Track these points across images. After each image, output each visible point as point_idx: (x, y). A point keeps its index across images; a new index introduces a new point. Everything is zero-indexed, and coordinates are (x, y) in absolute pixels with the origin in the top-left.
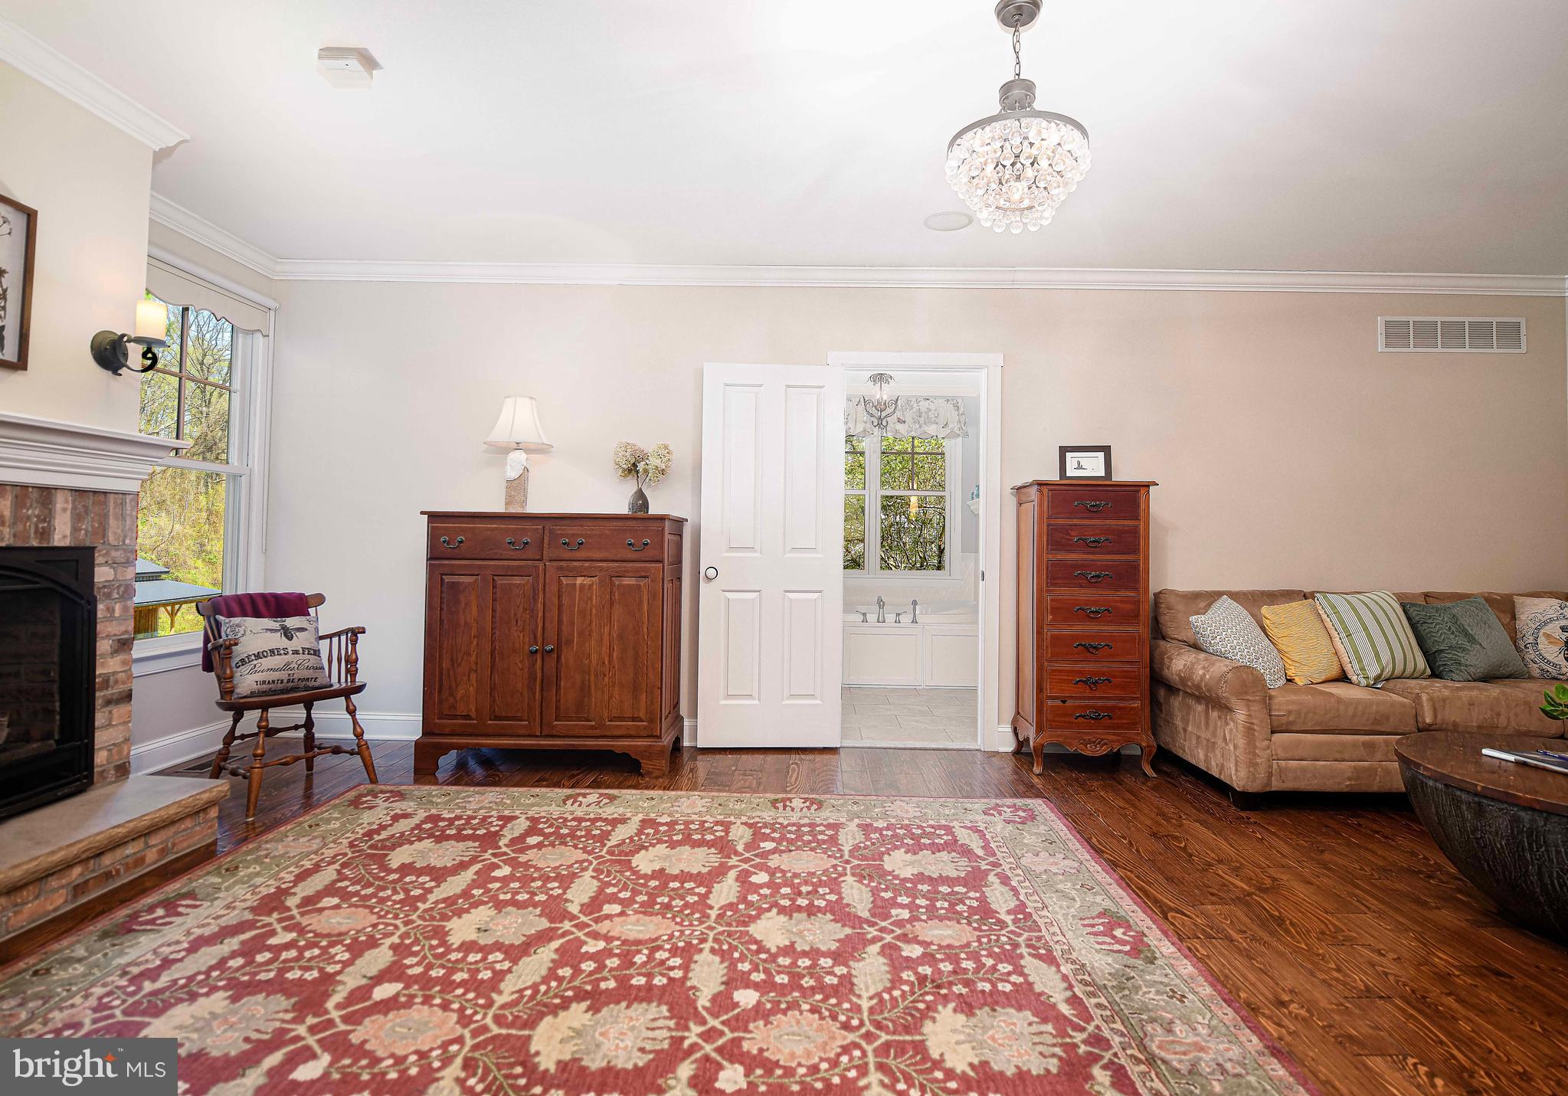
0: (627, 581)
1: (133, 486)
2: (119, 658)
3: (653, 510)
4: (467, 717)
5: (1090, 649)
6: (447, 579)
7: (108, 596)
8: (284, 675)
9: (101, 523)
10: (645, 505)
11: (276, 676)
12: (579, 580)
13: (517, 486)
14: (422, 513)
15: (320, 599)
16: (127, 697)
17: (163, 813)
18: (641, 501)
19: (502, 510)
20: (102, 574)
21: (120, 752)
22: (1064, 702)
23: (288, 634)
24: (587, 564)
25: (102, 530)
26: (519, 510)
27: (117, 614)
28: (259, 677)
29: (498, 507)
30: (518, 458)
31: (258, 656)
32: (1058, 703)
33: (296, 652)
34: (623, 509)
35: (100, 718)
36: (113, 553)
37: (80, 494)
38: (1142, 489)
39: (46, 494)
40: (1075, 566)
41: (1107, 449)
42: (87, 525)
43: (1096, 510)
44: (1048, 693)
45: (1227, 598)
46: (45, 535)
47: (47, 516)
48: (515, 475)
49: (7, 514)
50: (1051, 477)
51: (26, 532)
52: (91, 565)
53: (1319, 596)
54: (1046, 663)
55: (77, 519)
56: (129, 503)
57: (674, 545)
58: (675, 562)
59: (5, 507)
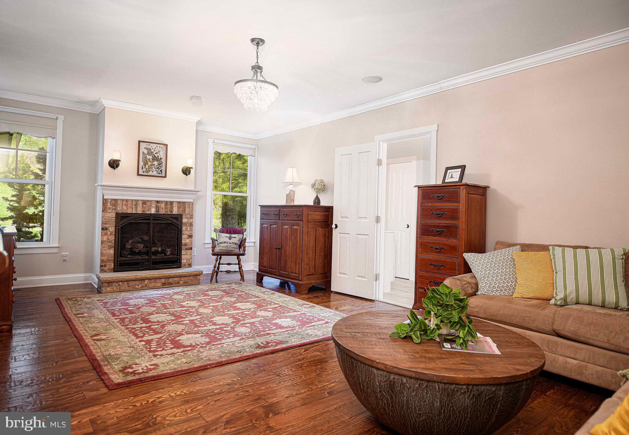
0: (295, 227)
1: (192, 201)
2: (189, 239)
3: (322, 204)
4: (265, 267)
5: (437, 267)
7: (186, 225)
8: (226, 249)
9: (184, 209)
10: (319, 202)
11: (224, 248)
12: (286, 226)
13: (290, 196)
14: (259, 206)
15: (245, 230)
16: (191, 249)
17: (183, 273)
18: (317, 200)
19: (284, 204)
20: (184, 220)
21: (189, 261)
22: (425, 290)
23: (230, 238)
24: (288, 221)
25: (184, 211)
26: (292, 204)
27: (188, 229)
28: (220, 248)
30: (291, 187)
31: (221, 243)
32: (423, 290)
33: (230, 243)
35: (183, 252)
36: (187, 216)
37: (179, 202)
38: (461, 187)
39: (172, 203)
40: (431, 226)
41: (463, 168)
42: (181, 209)
43: (441, 199)
44: (419, 285)
45: (519, 246)
46: (171, 211)
47: (172, 207)
48: (288, 193)
49: (163, 207)
50: (440, 182)
51: (167, 211)
52: (182, 218)
53: (551, 248)
54: (419, 272)
55: (179, 208)
56: (191, 204)
57: (318, 216)
58: (316, 222)
59: (163, 205)
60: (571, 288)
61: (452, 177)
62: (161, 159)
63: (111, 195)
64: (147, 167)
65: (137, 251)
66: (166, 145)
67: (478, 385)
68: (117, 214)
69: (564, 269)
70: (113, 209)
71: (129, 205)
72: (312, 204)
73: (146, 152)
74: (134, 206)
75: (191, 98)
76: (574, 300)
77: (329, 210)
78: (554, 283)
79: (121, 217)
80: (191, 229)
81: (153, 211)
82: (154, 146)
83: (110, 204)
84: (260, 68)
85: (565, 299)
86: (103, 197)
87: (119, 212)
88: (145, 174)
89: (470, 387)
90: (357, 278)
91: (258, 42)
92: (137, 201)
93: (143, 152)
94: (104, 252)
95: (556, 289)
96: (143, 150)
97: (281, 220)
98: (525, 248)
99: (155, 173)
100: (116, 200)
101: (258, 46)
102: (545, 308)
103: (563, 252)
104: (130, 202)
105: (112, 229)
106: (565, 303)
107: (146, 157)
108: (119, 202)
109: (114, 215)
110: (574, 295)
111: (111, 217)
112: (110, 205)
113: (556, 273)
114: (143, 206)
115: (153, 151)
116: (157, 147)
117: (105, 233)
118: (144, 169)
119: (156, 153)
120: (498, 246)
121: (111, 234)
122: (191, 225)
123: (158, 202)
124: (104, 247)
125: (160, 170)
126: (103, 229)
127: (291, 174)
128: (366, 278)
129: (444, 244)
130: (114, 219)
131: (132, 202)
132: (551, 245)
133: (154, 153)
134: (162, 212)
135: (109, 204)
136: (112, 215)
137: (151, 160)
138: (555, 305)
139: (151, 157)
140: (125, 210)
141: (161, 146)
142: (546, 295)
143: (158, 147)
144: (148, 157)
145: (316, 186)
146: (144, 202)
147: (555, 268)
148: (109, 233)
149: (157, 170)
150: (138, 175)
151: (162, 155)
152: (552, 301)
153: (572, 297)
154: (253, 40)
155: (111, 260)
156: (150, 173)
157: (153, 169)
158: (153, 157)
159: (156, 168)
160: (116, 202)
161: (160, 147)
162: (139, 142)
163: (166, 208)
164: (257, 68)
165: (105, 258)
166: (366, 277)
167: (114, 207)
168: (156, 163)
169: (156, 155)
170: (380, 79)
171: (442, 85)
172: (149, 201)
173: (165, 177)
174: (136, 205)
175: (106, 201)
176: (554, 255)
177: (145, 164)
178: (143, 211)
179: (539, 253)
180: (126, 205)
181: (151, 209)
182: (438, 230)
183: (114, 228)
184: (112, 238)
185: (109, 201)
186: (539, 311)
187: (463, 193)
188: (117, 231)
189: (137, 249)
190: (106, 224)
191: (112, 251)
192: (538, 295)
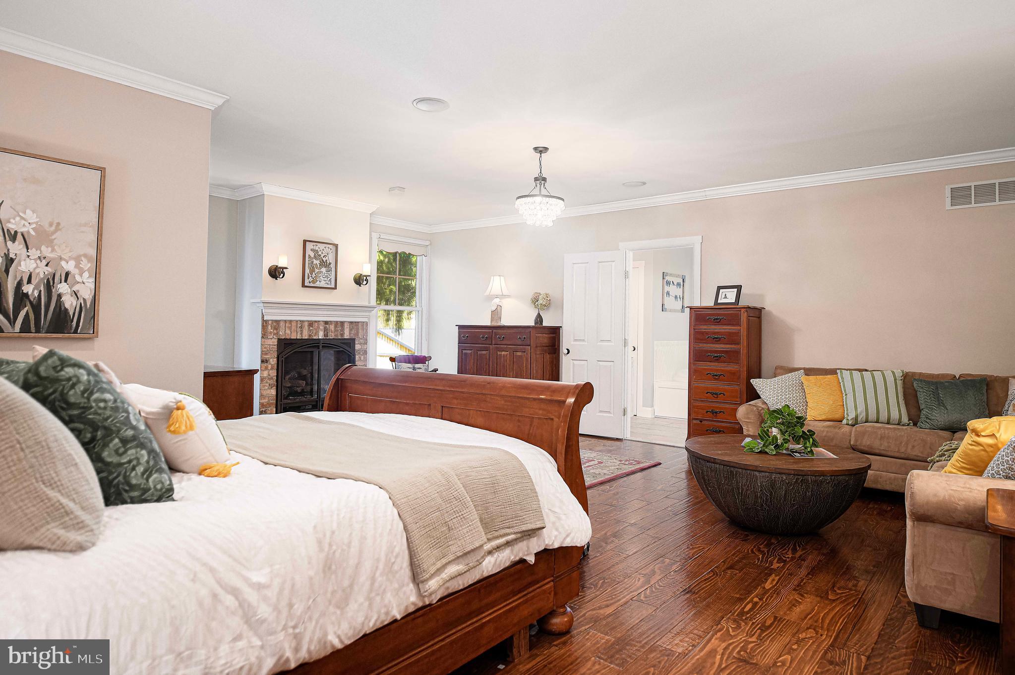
0: (519, 354)
1: (366, 320)
3: (544, 324)
5: (715, 395)
6: (464, 352)
7: (359, 353)
9: (357, 331)
10: (541, 321)
12: (503, 353)
13: (496, 313)
14: (456, 326)
15: (430, 358)
18: (539, 319)
20: (357, 347)
22: (701, 422)
24: (505, 346)
25: (358, 333)
26: (499, 324)
27: (362, 359)
29: (488, 323)
30: (497, 301)
32: (698, 422)
34: (532, 323)
36: (361, 341)
37: (351, 323)
38: (742, 309)
39: (342, 323)
40: (707, 351)
41: (739, 288)
42: (353, 332)
43: (718, 322)
44: (693, 416)
45: (802, 371)
46: (342, 335)
47: (343, 330)
48: (494, 309)
49: (333, 329)
50: (711, 303)
51: (338, 334)
52: (354, 344)
53: (838, 371)
54: (692, 401)
55: (351, 330)
56: (365, 324)
57: (544, 339)
58: (544, 346)
59: (332, 327)
60: (861, 408)
61: (726, 297)
62: (330, 264)
63: (272, 315)
64: (314, 275)
65: (299, 390)
66: (336, 246)
67: (838, 476)
68: (279, 340)
69: (854, 391)
70: (274, 334)
71: (293, 328)
72: (533, 324)
73: (312, 254)
74: (299, 330)
75: (391, 189)
76: (864, 419)
77: (555, 332)
78: (845, 405)
79: (285, 345)
80: (364, 358)
81: (321, 336)
82: (322, 246)
83: (271, 327)
84: (544, 179)
85: (856, 418)
86: (263, 317)
87: (281, 338)
88: (312, 285)
89: (833, 478)
90: (599, 414)
91: (541, 150)
92: (302, 322)
93: (309, 255)
94: (265, 393)
95: (847, 410)
96: (309, 252)
97: (495, 345)
98: (809, 372)
99: (323, 284)
100: (278, 322)
101: (541, 154)
102: (840, 427)
103: (851, 374)
104: (294, 324)
105: (273, 361)
106: (856, 422)
107: (313, 262)
108: (282, 324)
109: (275, 342)
110: (864, 414)
111: (272, 345)
112: (271, 329)
113: (846, 395)
114: (309, 328)
115: (320, 253)
116: (325, 247)
117: (265, 367)
118: (310, 278)
119: (324, 256)
120: (779, 371)
121: (272, 369)
122: (365, 352)
123: (326, 323)
124: (265, 386)
125: (329, 279)
126: (262, 361)
127: (497, 285)
128: (611, 413)
129: (723, 371)
130: (276, 347)
131: (297, 324)
132: (839, 369)
133: (322, 256)
134: (331, 336)
135: (269, 327)
136: (273, 342)
137: (318, 265)
138: (847, 424)
139: (318, 262)
140: (288, 334)
141: (331, 246)
142: (837, 416)
143: (327, 248)
144: (315, 262)
145: (540, 302)
146: (311, 324)
147: (845, 391)
148: (270, 366)
149: (326, 279)
150: (303, 286)
151: (331, 259)
152: (845, 421)
153: (862, 417)
154: (536, 149)
155: (272, 404)
156: (318, 284)
157: (321, 277)
158: (320, 261)
159: (324, 276)
160: (278, 324)
161: (329, 248)
162: (305, 242)
163: (336, 331)
164: (541, 179)
165: (265, 401)
166: (612, 411)
167: (275, 331)
168: (324, 270)
169: (324, 259)
170: (644, 183)
171: (707, 193)
172: (316, 321)
173: (335, 288)
174: (301, 327)
175: (266, 323)
176: (842, 378)
177: (312, 271)
178: (310, 336)
179: (826, 376)
180: (290, 328)
181: (318, 332)
182: (716, 355)
183: (275, 360)
184: (274, 373)
185: (270, 322)
186: (836, 430)
187: (744, 317)
188: (280, 363)
189: (298, 387)
190: (266, 354)
191: (273, 392)
192: (830, 417)
